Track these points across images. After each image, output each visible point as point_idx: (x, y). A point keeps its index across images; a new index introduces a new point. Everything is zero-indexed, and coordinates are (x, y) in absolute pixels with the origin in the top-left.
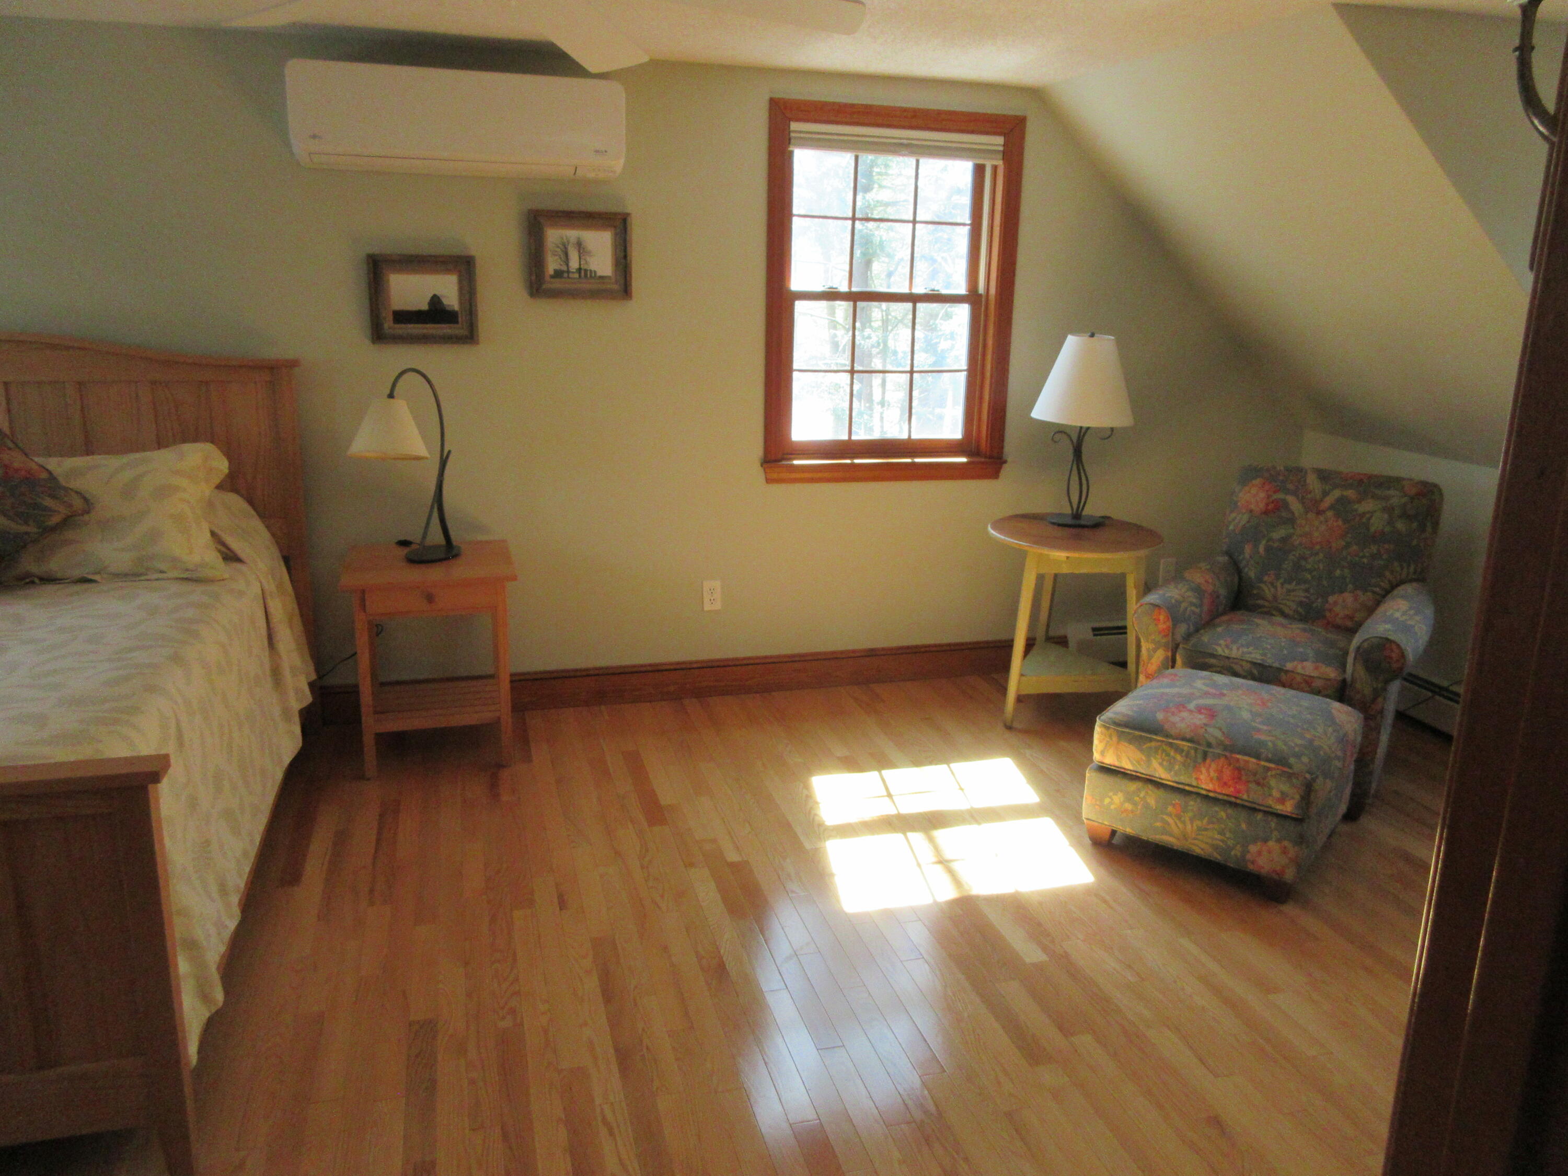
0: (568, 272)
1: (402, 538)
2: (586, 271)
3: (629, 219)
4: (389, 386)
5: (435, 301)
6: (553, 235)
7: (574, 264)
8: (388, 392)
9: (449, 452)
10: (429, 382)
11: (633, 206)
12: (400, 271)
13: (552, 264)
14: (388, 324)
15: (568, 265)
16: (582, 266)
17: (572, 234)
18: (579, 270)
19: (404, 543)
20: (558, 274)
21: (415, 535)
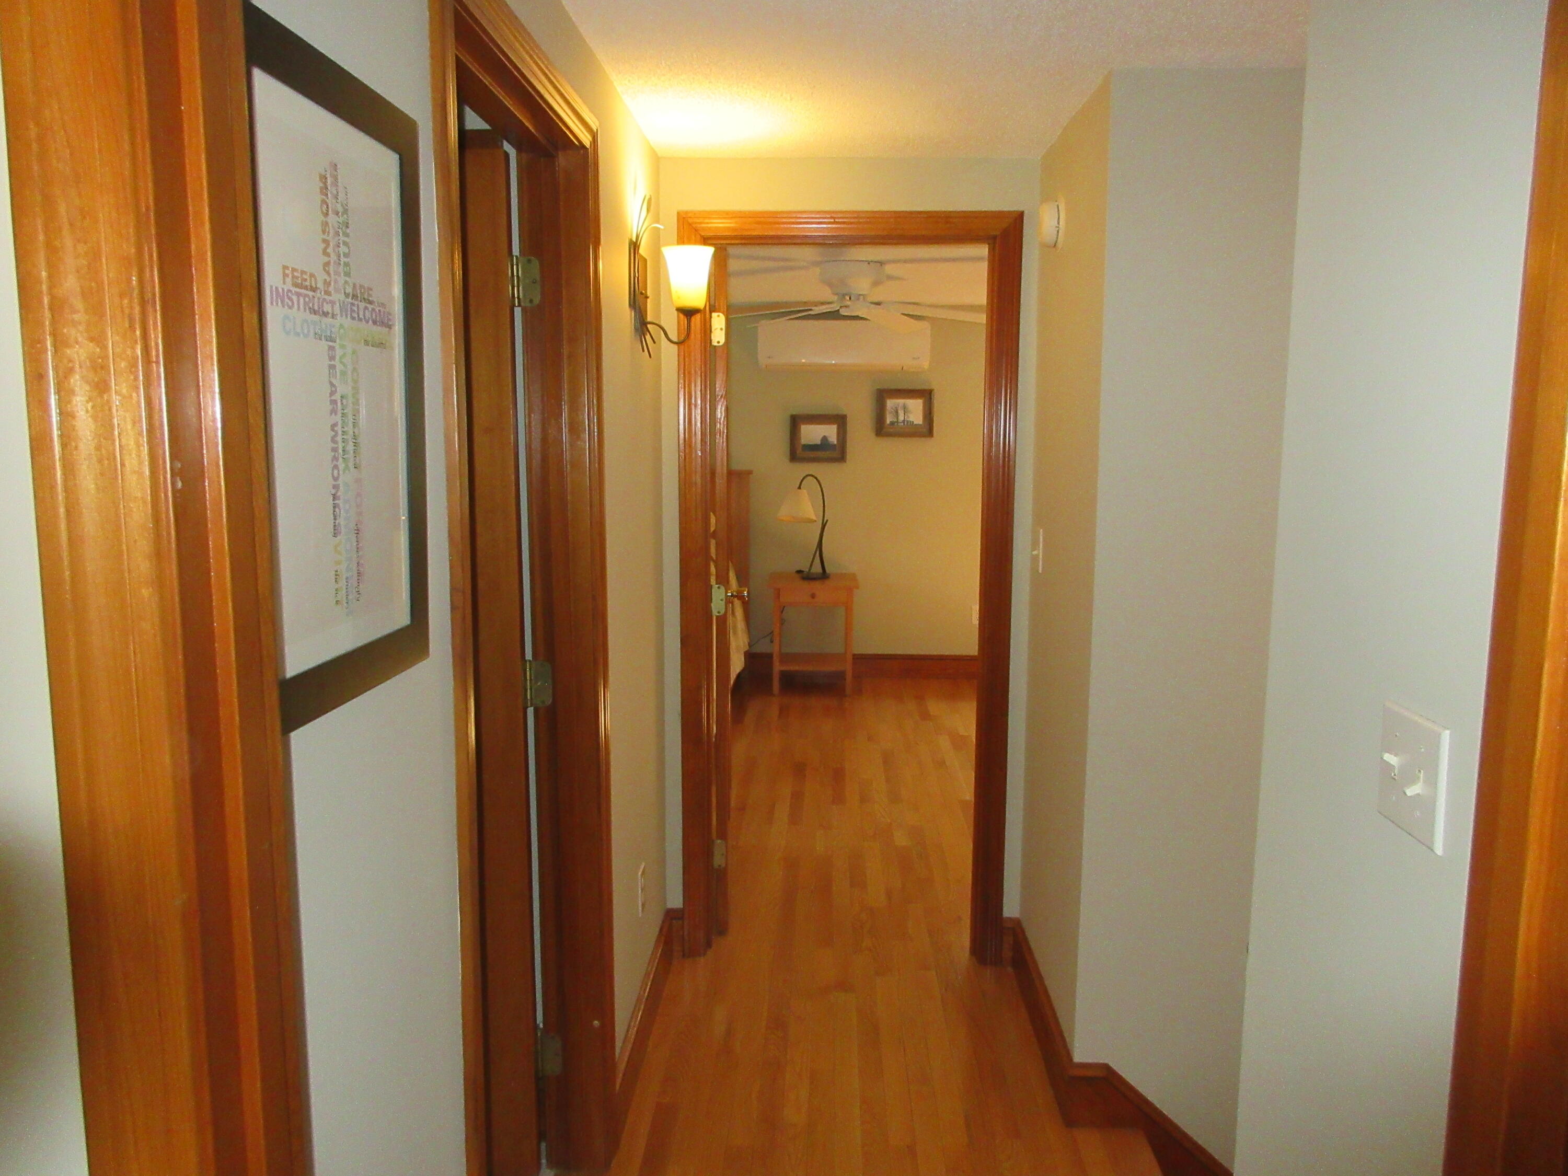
0: (897, 422)
1: (798, 569)
2: (908, 422)
3: (932, 393)
4: (798, 484)
5: (825, 439)
6: (890, 403)
7: (901, 418)
8: (798, 486)
9: (827, 521)
10: (819, 482)
11: (934, 385)
12: (807, 423)
13: (889, 419)
14: (799, 451)
15: (897, 418)
16: (905, 419)
17: (901, 402)
18: (904, 421)
19: (799, 572)
20: (892, 423)
21: (805, 567)
